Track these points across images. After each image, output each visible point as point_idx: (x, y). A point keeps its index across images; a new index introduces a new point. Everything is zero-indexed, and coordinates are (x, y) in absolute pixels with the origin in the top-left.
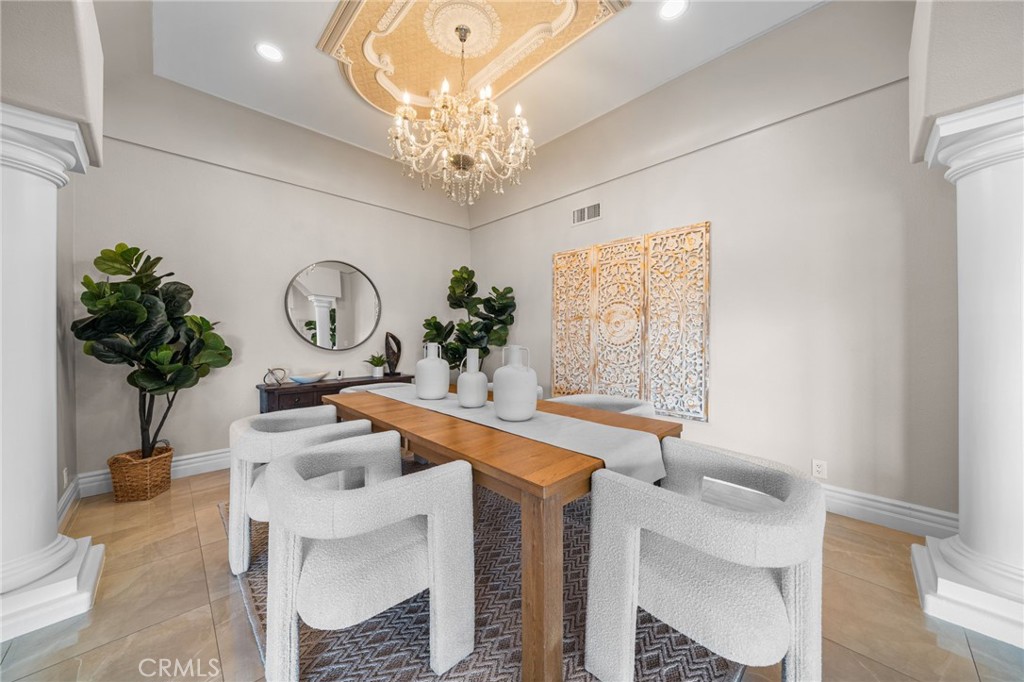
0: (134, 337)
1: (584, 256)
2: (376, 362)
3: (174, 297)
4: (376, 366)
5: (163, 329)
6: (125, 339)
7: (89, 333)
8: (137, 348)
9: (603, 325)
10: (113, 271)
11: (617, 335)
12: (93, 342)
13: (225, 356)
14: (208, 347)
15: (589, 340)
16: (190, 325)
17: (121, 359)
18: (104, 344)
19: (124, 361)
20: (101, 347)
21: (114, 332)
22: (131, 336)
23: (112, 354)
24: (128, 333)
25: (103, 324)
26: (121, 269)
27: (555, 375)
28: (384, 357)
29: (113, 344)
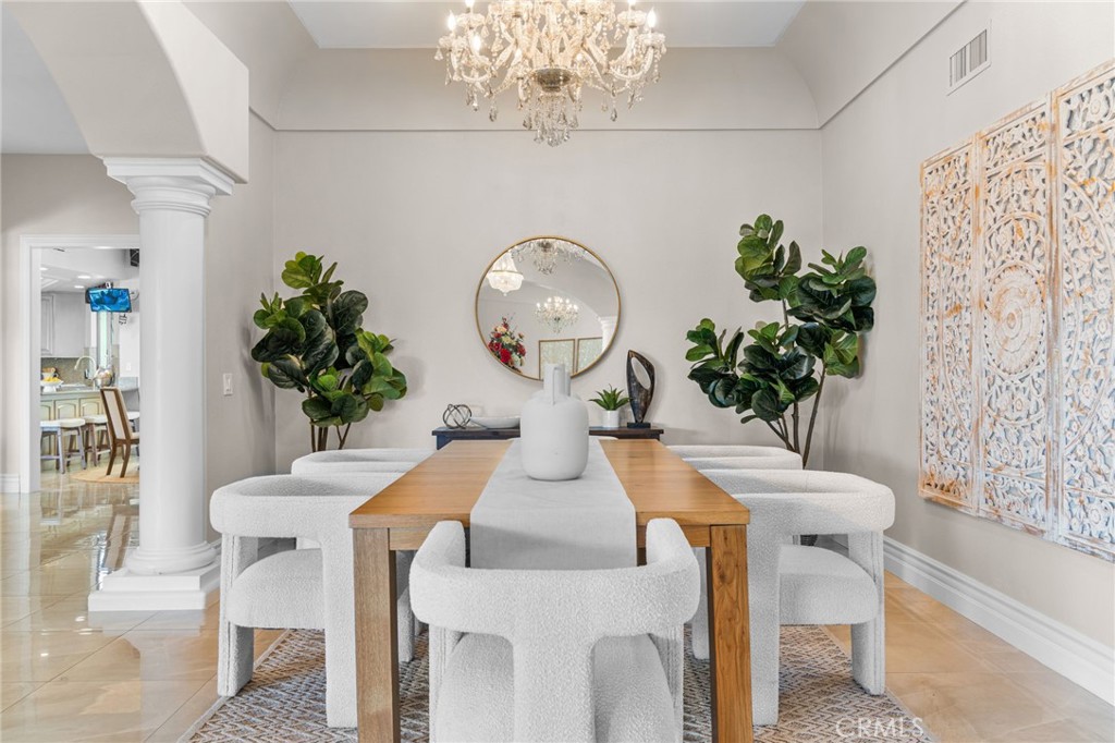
0: (304, 359)
1: (963, 160)
2: (610, 401)
3: (348, 309)
4: (608, 408)
5: (329, 349)
6: (296, 361)
7: (264, 354)
8: (307, 372)
9: (991, 322)
10: (297, 284)
11: (1011, 347)
12: (269, 364)
13: (398, 385)
14: (379, 373)
15: (970, 360)
16: (361, 344)
17: (292, 383)
18: (277, 365)
19: (296, 385)
20: (274, 369)
21: (283, 352)
22: (301, 357)
23: (285, 378)
24: (297, 354)
25: (271, 345)
26: (303, 282)
27: (924, 442)
28: (625, 394)
29: (284, 366)
